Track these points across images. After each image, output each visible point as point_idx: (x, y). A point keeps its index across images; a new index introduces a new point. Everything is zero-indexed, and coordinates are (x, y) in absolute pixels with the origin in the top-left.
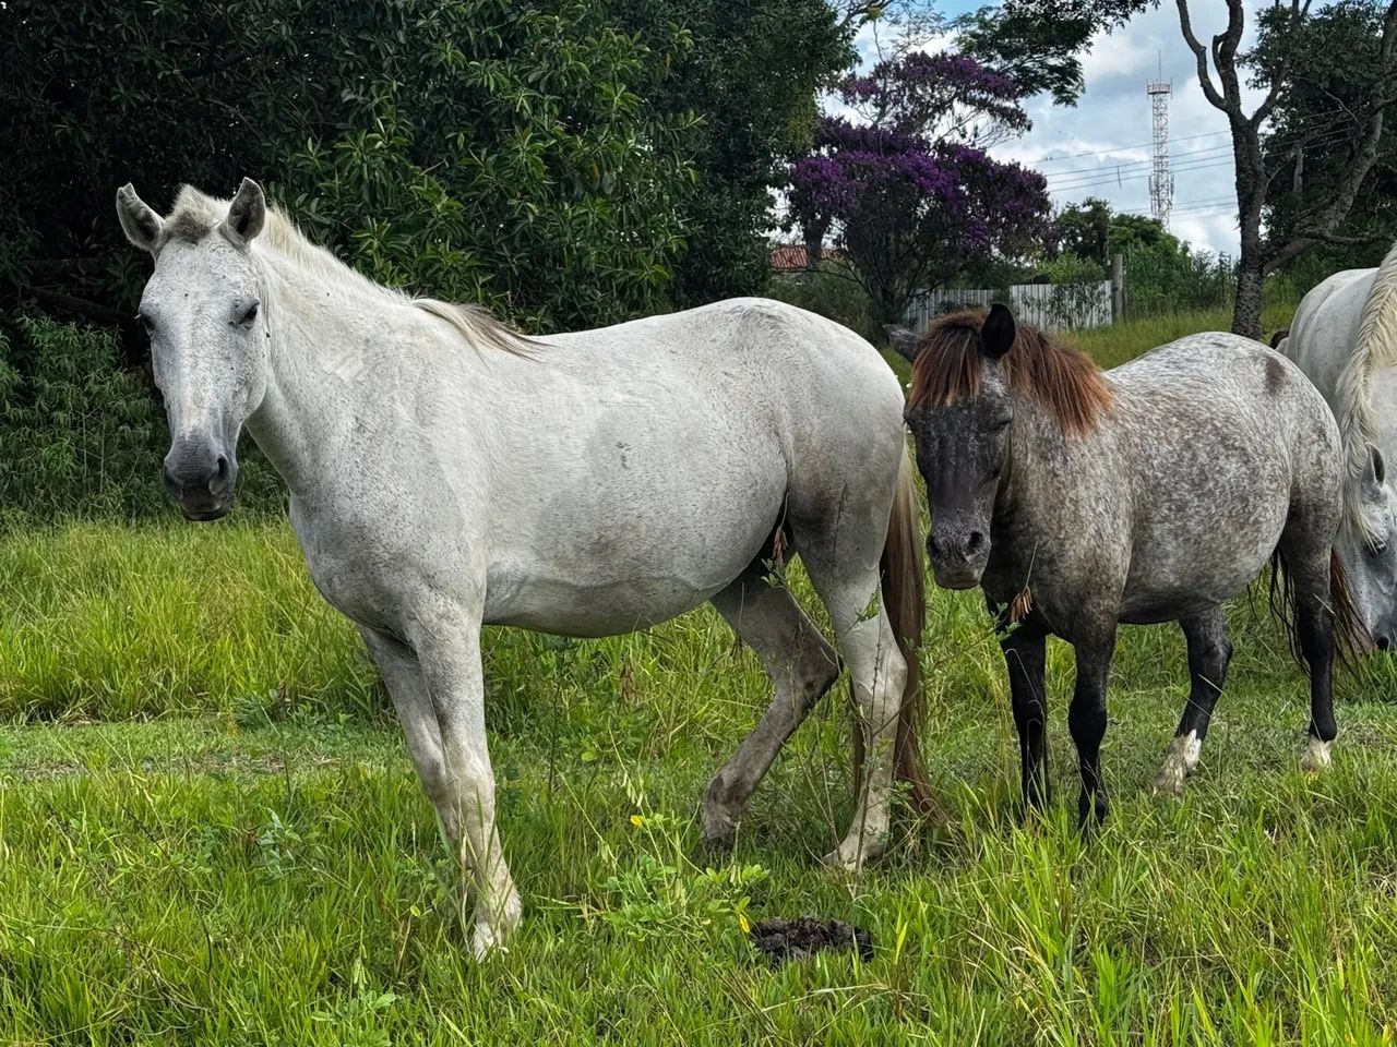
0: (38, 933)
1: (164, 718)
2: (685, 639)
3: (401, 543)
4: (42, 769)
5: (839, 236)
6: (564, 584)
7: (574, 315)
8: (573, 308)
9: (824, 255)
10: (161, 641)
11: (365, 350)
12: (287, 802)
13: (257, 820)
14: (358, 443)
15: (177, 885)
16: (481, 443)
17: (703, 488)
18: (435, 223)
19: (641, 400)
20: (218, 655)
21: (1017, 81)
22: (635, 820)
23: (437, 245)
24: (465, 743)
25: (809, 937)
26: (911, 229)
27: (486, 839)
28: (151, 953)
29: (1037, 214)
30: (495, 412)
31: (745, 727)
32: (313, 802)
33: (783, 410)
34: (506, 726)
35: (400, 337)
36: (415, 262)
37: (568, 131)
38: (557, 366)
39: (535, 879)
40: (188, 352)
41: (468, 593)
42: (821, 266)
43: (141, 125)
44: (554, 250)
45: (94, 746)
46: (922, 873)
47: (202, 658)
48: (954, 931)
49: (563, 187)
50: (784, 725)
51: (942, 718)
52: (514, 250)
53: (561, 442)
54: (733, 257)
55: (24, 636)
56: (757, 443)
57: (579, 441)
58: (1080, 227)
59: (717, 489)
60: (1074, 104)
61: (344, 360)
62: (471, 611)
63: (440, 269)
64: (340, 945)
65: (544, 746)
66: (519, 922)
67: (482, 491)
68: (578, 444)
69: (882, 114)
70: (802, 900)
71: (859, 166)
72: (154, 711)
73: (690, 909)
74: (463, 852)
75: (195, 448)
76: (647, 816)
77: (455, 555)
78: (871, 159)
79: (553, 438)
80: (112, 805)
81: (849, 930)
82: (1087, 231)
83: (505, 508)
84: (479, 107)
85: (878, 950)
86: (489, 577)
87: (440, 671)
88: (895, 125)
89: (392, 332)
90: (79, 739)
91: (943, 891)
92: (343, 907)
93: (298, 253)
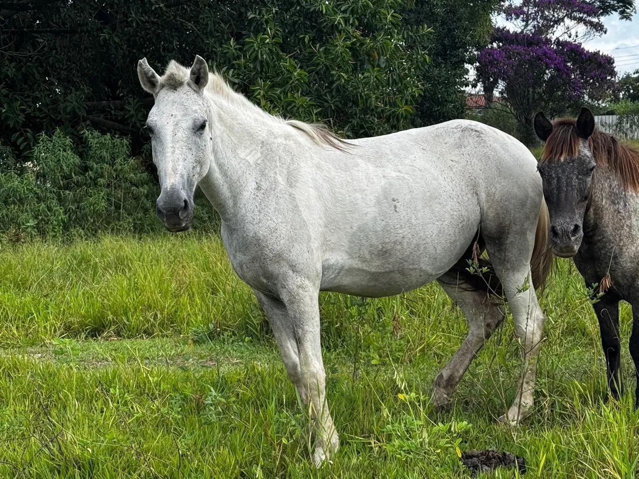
0: (93, 447)
1: (154, 337)
2: (423, 301)
3: (279, 248)
4: (94, 362)
5: (503, 90)
6: (363, 271)
7: (363, 131)
8: (362, 127)
9: (494, 99)
10: (152, 297)
11: (262, 147)
12: (218, 382)
13: (203, 391)
14: (257, 196)
15: (162, 423)
16: (320, 197)
17: (437, 223)
18: (293, 82)
19: (406, 176)
20: (181, 305)
21: (600, 8)
22: (400, 396)
23: (293, 94)
24: (310, 353)
25: (490, 460)
26: (541, 86)
27: (322, 405)
28: (149, 459)
29: (609, 78)
30: (328, 181)
31: (456, 348)
32: (231, 382)
33: (481, 181)
34: (330, 344)
35: (279, 140)
36: (283, 102)
37: (362, 35)
38: (361, 157)
39: (347, 425)
40: (170, 145)
41: (313, 274)
42: (492, 105)
43: (143, 33)
44: (353, 96)
45: (119, 351)
46: (552, 427)
47: (173, 307)
48: (570, 459)
49: (359, 64)
50: (475, 346)
51: (561, 345)
52: (332, 97)
53: (363, 198)
54: (446, 101)
55: (83, 294)
56: (467, 199)
57: (372, 197)
58: (632, 85)
59: (444, 224)
60: (630, 20)
61: (251, 152)
62: (314, 284)
63: (295, 106)
64: (246, 458)
65: (350, 355)
66: (337, 448)
67: (320, 222)
68: (371, 199)
69: (526, 25)
70: (487, 440)
71: (513, 53)
72: (149, 333)
73: (430, 444)
74: (310, 411)
75: (173, 194)
76: (407, 394)
77: (306, 255)
78: (520, 49)
79: (359, 196)
80: (129, 382)
81: (512, 457)
82: (636, 87)
83: (333, 231)
84: (316, 22)
85: (529, 468)
86: (323, 266)
87: (298, 316)
88: (533, 31)
89: (276, 138)
90: (111, 347)
91: (563, 438)
92: (247, 437)
93: (227, 96)
